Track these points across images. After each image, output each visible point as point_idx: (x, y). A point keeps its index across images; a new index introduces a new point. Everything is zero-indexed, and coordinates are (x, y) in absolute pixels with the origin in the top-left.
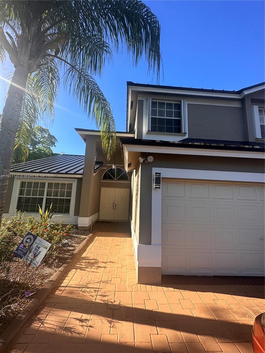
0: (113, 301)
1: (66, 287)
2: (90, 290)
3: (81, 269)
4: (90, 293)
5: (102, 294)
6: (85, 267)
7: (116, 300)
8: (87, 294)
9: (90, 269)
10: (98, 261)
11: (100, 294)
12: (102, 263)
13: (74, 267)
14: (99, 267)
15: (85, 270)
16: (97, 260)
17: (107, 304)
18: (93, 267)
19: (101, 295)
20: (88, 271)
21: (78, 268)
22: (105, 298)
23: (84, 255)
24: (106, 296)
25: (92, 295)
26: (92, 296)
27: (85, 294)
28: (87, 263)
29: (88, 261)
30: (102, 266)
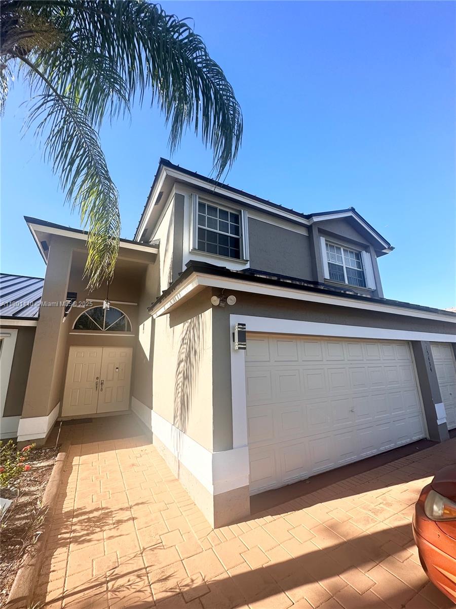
0: (188, 581)
1: (63, 598)
2: (129, 581)
3: (76, 540)
4: (133, 587)
5: (159, 577)
6: (85, 532)
7: (194, 578)
8: (126, 593)
9: (101, 533)
10: (109, 510)
11: (156, 579)
12: (121, 512)
13: (58, 544)
14: (119, 522)
15: (89, 541)
16: (107, 508)
17: (181, 594)
18: (106, 528)
19: (159, 581)
20: (98, 540)
21: (70, 542)
22: (171, 583)
23: (67, 506)
24: (169, 576)
25: (138, 588)
26: (139, 591)
27: (121, 595)
28: (86, 522)
29: (86, 517)
30: (126, 519)
